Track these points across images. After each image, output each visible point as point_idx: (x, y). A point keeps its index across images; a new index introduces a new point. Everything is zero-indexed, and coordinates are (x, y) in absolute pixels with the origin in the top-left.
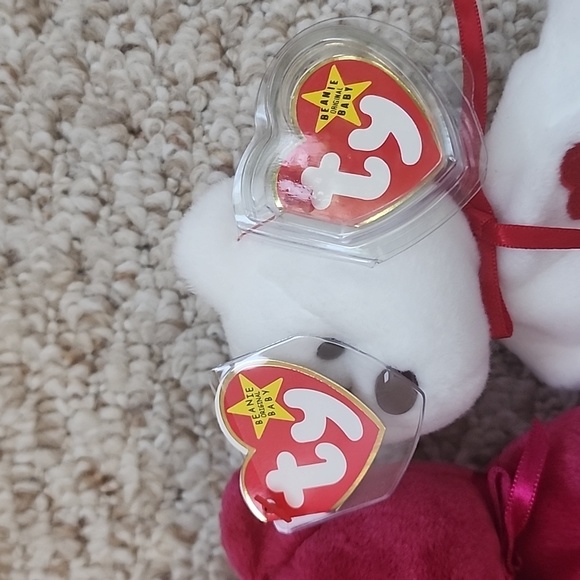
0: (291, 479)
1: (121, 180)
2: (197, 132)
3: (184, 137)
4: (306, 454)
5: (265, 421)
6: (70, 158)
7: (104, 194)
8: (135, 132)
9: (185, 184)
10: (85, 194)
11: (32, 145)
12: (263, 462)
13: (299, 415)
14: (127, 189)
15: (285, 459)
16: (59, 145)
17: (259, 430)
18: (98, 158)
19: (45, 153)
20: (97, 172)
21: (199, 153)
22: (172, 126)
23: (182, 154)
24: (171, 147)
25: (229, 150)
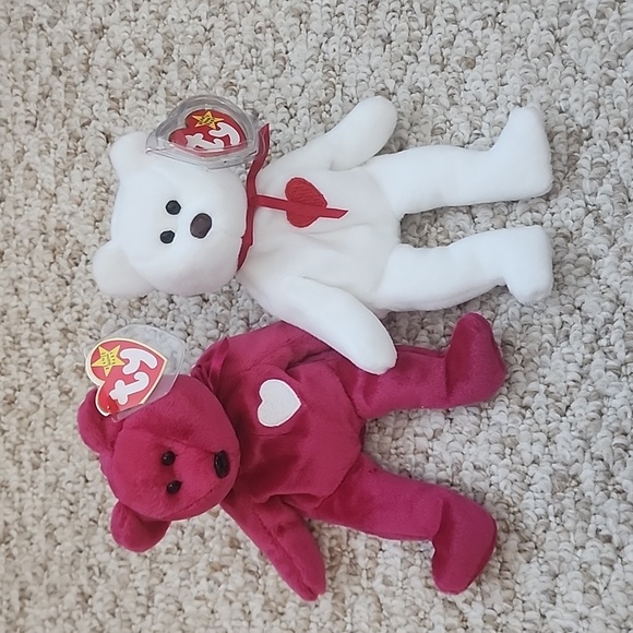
0: (121, 393)
1: (197, 323)
2: (234, 301)
3: (228, 303)
4: (129, 379)
5: (110, 367)
6: (176, 312)
7: (189, 331)
8: (206, 301)
9: (227, 326)
10: (180, 330)
11: (159, 305)
12: (110, 385)
13: (127, 361)
14: (200, 328)
15: (120, 384)
16: (171, 306)
17: (107, 372)
18: (188, 313)
19: (165, 310)
20: (187, 321)
21: (234, 312)
22: (222, 298)
23: (226, 312)
24: (221, 308)
25: (248, 310)
